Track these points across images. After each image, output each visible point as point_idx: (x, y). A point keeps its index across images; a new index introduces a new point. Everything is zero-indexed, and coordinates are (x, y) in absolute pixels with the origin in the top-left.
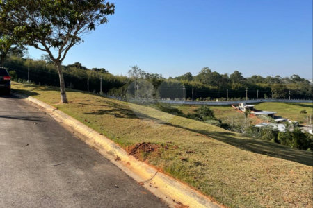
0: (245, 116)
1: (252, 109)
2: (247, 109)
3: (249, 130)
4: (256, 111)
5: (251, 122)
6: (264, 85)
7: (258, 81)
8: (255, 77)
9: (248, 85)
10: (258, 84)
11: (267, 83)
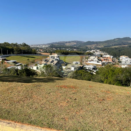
0: (1, 63)
1: (5, 60)
2: (3, 60)
3: (4, 71)
4: (7, 60)
5: (5, 66)
6: (10, 47)
7: (7, 46)
8: (6, 43)
9: (2, 47)
10: (7, 47)
11: (11, 46)
